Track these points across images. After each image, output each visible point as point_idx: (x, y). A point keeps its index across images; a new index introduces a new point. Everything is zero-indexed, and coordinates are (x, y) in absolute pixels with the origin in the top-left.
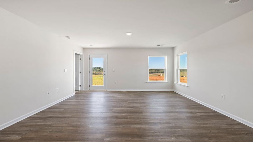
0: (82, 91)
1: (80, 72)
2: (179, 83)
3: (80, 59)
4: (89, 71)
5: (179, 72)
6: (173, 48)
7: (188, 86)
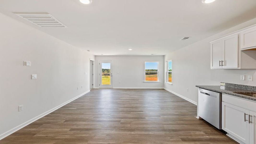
0: (94, 89)
1: (93, 75)
2: (168, 82)
3: (93, 64)
4: (99, 73)
5: (168, 74)
6: (164, 56)
7: (172, 85)
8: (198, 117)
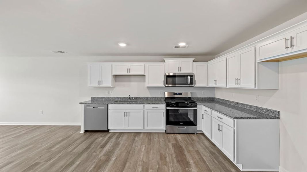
8: (82, 131)
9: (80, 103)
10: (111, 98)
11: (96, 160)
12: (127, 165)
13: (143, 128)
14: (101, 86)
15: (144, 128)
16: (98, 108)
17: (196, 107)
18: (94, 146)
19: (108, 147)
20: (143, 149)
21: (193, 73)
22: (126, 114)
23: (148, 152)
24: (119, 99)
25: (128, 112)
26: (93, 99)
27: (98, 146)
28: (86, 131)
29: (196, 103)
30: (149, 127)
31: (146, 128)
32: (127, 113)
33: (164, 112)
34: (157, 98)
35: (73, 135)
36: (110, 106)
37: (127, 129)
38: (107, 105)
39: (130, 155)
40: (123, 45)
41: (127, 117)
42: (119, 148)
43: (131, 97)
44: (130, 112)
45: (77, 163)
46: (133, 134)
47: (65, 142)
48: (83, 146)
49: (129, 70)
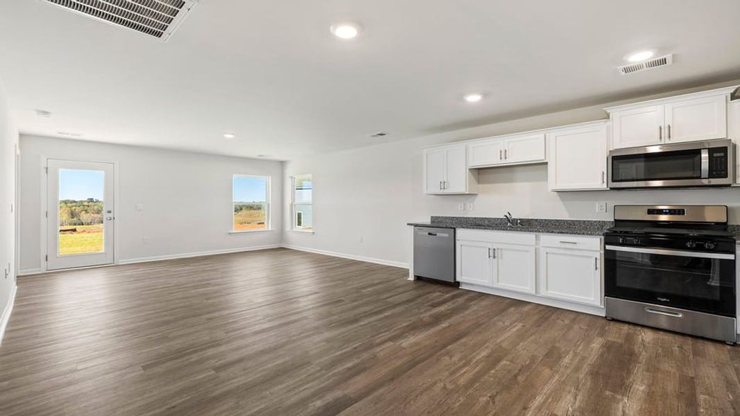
4: (43, 210)
6: (283, 163)
8: (411, 278)
9: (408, 224)
10: (469, 218)
11: (413, 319)
12: (463, 340)
13: (533, 292)
14: (446, 192)
15: (536, 293)
16: (438, 234)
17: (733, 252)
18: (420, 301)
19: (442, 308)
20: (515, 330)
21: (729, 138)
22: (493, 254)
23: (521, 336)
24: (486, 222)
25: (498, 249)
26: (434, 219)
27: (427, 302)
28: (418, 278)
29: (734, 238)
30: (552, 293)
31: (543, 293)
32: (496, 252)
33: (598, 257)
34: (588, 221)
35: (397, 281)
36: (461, 233)
37: (495, 286)
38: (453, 230)
39: (478, 330)
40: (473, 98)
41: (496, 259)
42: (462, 315)
43: (514, 217)
44: (501, 249)
45: (386, 314)
46: (508, 301)
47: (381, 286)
48: (405, 297)
49: (504, 154)
